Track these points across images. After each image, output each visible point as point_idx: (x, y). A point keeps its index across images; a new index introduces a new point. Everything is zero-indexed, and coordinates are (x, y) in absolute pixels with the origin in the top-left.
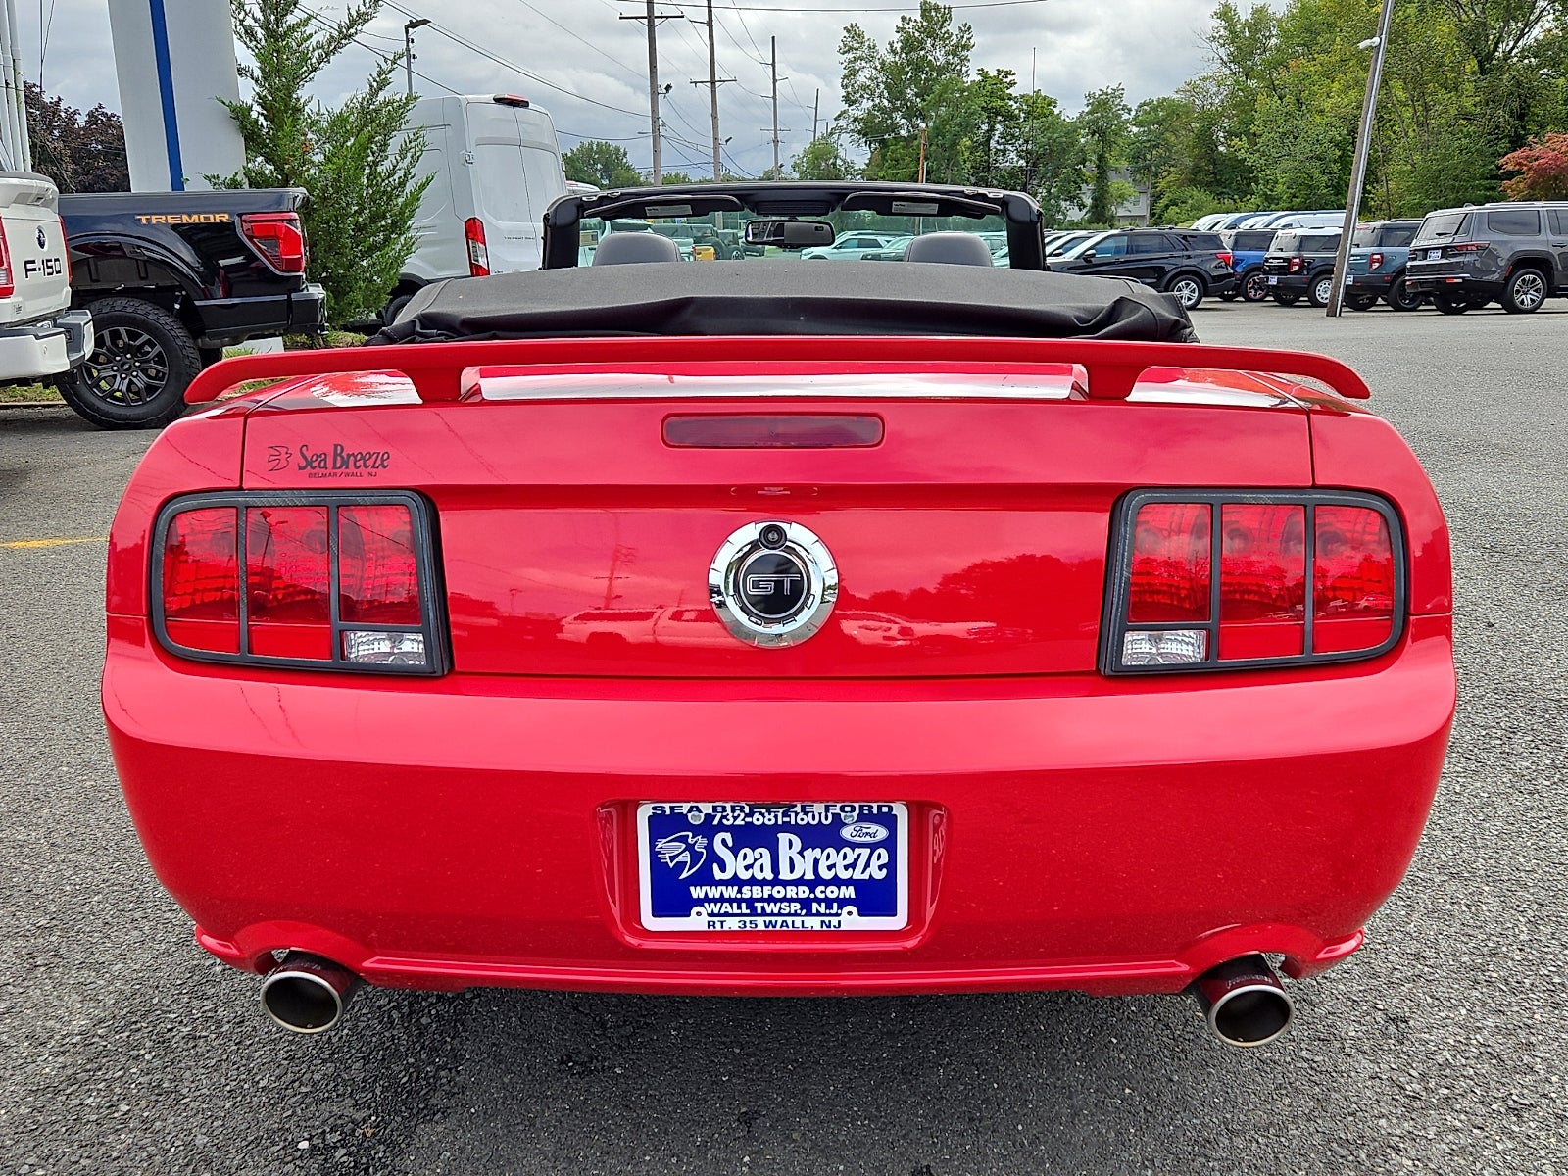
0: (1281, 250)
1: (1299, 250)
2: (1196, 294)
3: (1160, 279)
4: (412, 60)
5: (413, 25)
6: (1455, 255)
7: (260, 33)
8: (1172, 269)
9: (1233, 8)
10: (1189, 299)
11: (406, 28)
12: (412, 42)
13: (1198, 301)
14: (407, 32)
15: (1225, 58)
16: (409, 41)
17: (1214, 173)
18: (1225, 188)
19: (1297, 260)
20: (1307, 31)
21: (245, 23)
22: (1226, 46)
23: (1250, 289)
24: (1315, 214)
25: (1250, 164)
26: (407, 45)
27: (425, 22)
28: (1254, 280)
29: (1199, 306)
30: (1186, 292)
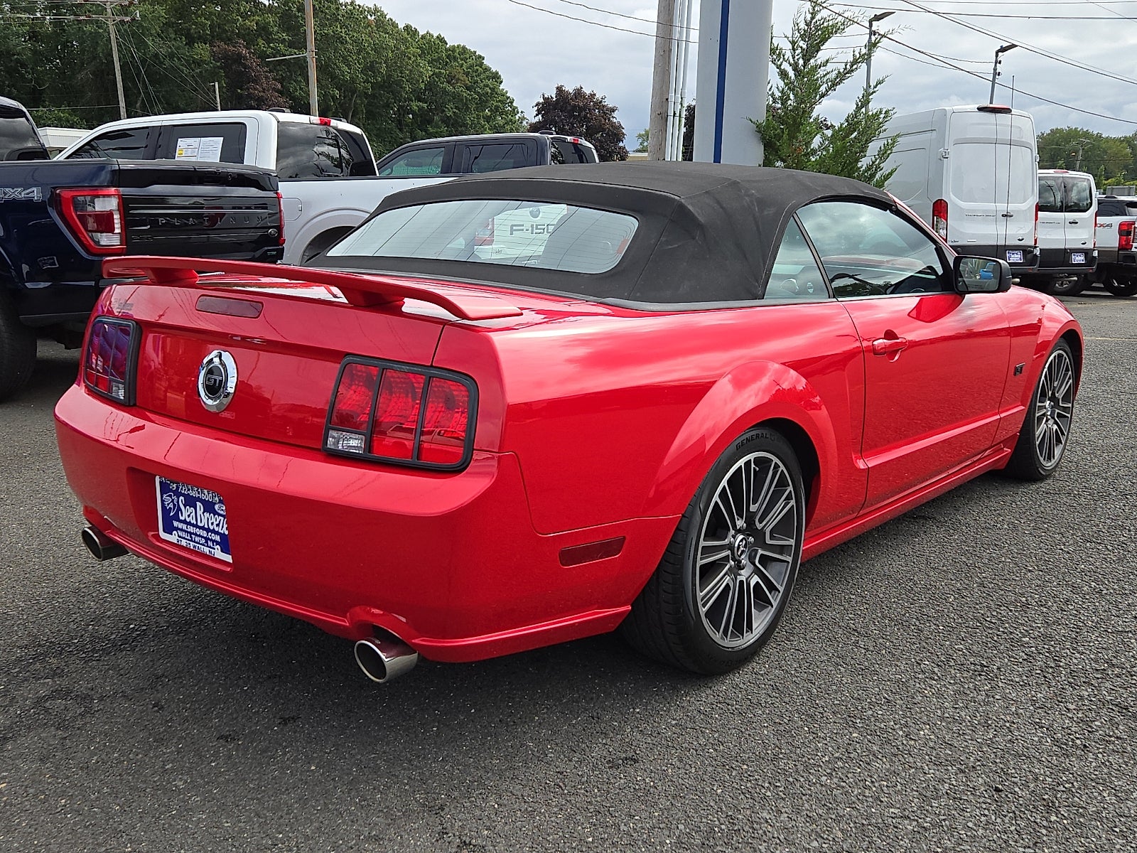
4: (997, 77)
5: (1003, 50)
7: (791, 74)
11: (997, 53)
12: (1000, 63)
14: (997, 56)
16: (997, 62)
21: (782, 67)
26: (996, 65)
27: (1013, 46)
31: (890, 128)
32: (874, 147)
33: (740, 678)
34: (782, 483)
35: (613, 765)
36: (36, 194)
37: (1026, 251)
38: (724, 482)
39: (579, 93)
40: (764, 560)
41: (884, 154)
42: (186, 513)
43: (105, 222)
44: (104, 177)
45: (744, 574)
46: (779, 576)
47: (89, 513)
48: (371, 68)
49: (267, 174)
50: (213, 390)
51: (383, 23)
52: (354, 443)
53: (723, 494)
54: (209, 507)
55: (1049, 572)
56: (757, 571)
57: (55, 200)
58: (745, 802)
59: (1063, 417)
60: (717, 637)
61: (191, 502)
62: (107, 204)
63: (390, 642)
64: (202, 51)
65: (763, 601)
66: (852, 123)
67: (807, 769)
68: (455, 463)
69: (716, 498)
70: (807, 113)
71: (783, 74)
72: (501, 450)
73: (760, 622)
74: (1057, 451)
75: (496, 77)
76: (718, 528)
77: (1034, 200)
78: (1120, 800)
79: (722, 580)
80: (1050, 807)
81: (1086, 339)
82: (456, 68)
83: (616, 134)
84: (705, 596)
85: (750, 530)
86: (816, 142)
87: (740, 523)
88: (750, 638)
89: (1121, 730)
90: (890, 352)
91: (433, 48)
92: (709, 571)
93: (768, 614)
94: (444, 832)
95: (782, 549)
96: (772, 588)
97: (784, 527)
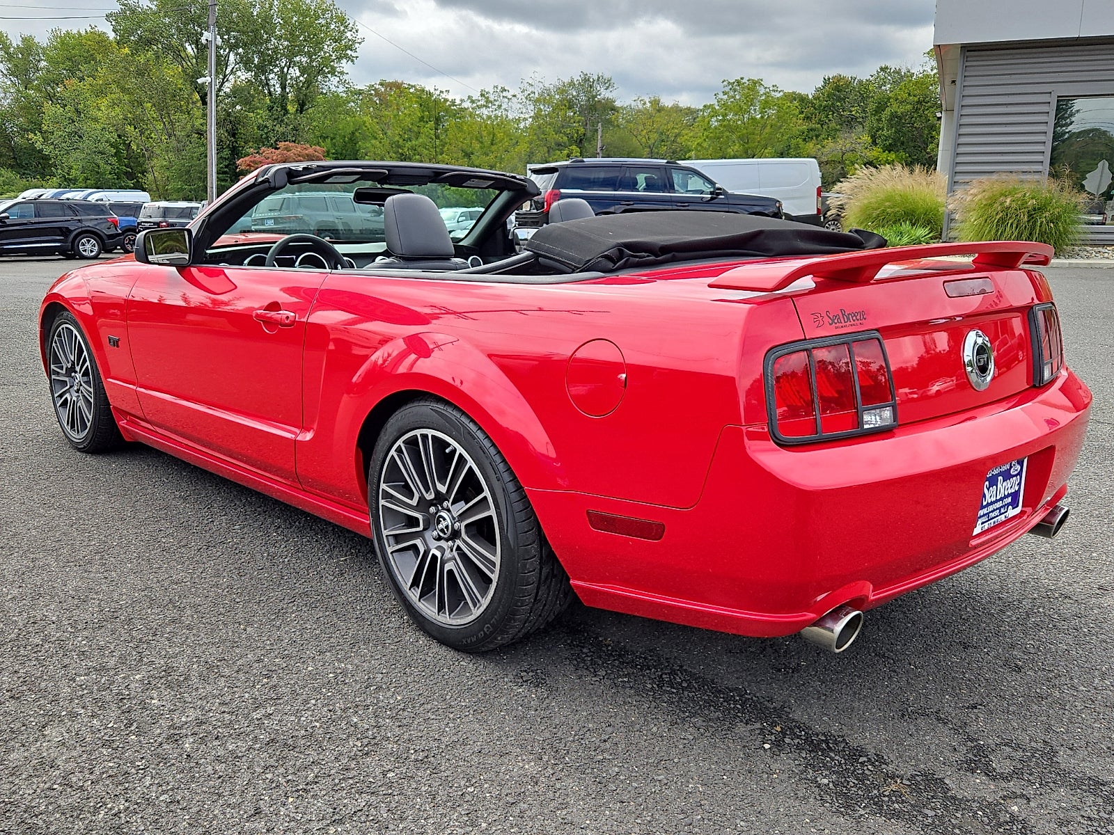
0: (151, 217)
1: (164, 217)
2: (96, 248)
3: (66, 236)
6: (282, 223)
8: (75, 230)
9: (5, 35)
10: (92, 251)
13: (99, 253)
15: (5, 72)
17: (14, 158)
18: (26, 170)
19: (164, 224)
20: (70, 59)
22: (4, 63)
23: (127, 244)
24: (118, 192)
25: (47, 153)
28: (129, 238)
29: (100, 256)
30: (88, 246)
42: (989, 495)
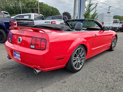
14: (109, 8)
31: (98, 15)
32: (96, 17)
33: (78, 73)
34: (83, 51)
35: (63, 83)
36: (8, 21)
37: (112, 27)
38: (76, 51)
39: (67, 12)
40: (81, 60)
41: (97, 17)
42: (16, 54)
43: (15, 24)
44: (15, 20)
45: (79, 61)
46: (83, 61)
47: (8, 54)
48: (46, 10)
49: (33, 20)
50: (19, 41)
51: (47, 6)
52: (33, 47)
53: (76, 52)
54: (19, 54)
55: (113, 61)
56: (80, 61)
57: (10, 22)
58: (77, 87)
59: (115, 44)
60: (75, 68)
61: (17, 53)
62: (16, 22)
63: (37, 69)
64: (29, 8)
65: (81, 64)
66: (94, 14)
67: (85, 83)
68: (44, 49)
69: (75, 53)
70: (89, 13)
71: (87, 9)
72: (49, 47)
73: (81, 66)
74: (115, 48)
75: (59, 11)
76: (75, 56)
77: (113, 22)
78: (121, 88)
79: (76, 62)
80: (113, 88)
81: (118, 36)
82: (54, 10)
83: (70, 16)
84: (74, 64)
85: (79, 56)
86: (90, 16)
87: (78, 56)
88: (79, 68)
89: (121, 79)
90: (96, 37)
91: (52, 8)
92: (74, 61)
93: (82, 66)
94: (43, 91)
95: (83, 58)
96: (82, 63)
97: (83, 56)
